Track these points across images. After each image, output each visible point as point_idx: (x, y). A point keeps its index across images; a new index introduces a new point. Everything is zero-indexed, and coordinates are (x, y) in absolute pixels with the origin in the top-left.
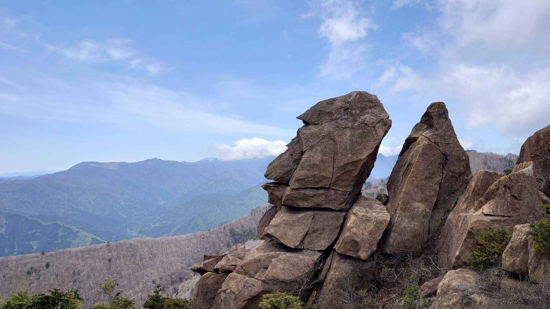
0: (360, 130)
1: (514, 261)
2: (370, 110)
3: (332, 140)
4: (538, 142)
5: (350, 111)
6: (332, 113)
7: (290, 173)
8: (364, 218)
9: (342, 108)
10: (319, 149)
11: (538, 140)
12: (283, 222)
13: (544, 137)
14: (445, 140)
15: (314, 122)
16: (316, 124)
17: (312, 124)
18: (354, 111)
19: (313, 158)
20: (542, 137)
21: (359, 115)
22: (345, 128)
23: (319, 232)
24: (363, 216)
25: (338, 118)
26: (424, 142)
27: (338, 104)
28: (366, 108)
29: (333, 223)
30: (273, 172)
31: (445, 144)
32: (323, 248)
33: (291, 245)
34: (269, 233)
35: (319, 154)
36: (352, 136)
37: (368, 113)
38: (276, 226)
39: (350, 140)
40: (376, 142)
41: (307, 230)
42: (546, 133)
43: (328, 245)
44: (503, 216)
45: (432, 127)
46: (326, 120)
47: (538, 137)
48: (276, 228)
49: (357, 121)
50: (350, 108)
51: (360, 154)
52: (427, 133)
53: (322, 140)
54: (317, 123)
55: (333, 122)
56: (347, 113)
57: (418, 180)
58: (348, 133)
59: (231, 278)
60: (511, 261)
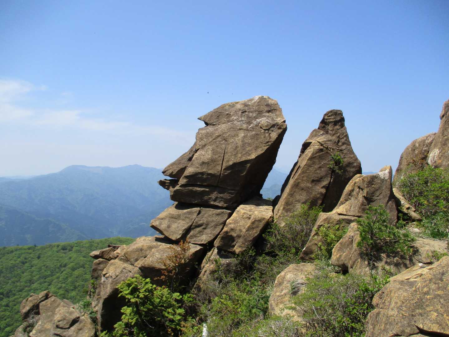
0: (254, 133)
1: (340, 256)
2: (267, 114)
3: (224, 140)
4: (414, 150)
5: (247, 114)
6: (230, 115)
7: (183, 170)
8: (245, 216)
9: (240, 110)
10: (210, 148)
11: (414, 148)
12: (168, 216)
13: (419, 145)
14: (339, 146)
15: (213, 123)
16: (214, 125)
17: (211, 125)
18: (251, 114)
19: (203, 156)
20: (417, 145)
21: (256, 118)
22: (240, 129)
23: (203, 227)
24: (245, 213)
25: (235, 119)
26: (316, 146)
27: (239, 106)
28: (263, 111)
29: (217, 219)
30: (171, 169)
31: (338, 150)
32: (204, 242)
33: (174, 238)
34: (154, 225)
35: (210, 152)
36: (244, 137)
37: (265, 116)
38: (162, 219)
39: (242, 141)
40: (267, 144)
41: (190, 224)
42: (421, 142)
43: (210, 239)
44: (354, 216)
45: (328, 133)
46: (223, 121)
47: (414, 146)
48: (162, 221)
49: (252, 123)
50: (247, 111)
51: (249, 155)
52: (322, 139)
53: (214, 139)
54: (215, 123)
55: (229, 123)
56: (244, 116)
57: (304, 183)
58: (242, 134)
59: (112, 264)
60: (338, 256)
